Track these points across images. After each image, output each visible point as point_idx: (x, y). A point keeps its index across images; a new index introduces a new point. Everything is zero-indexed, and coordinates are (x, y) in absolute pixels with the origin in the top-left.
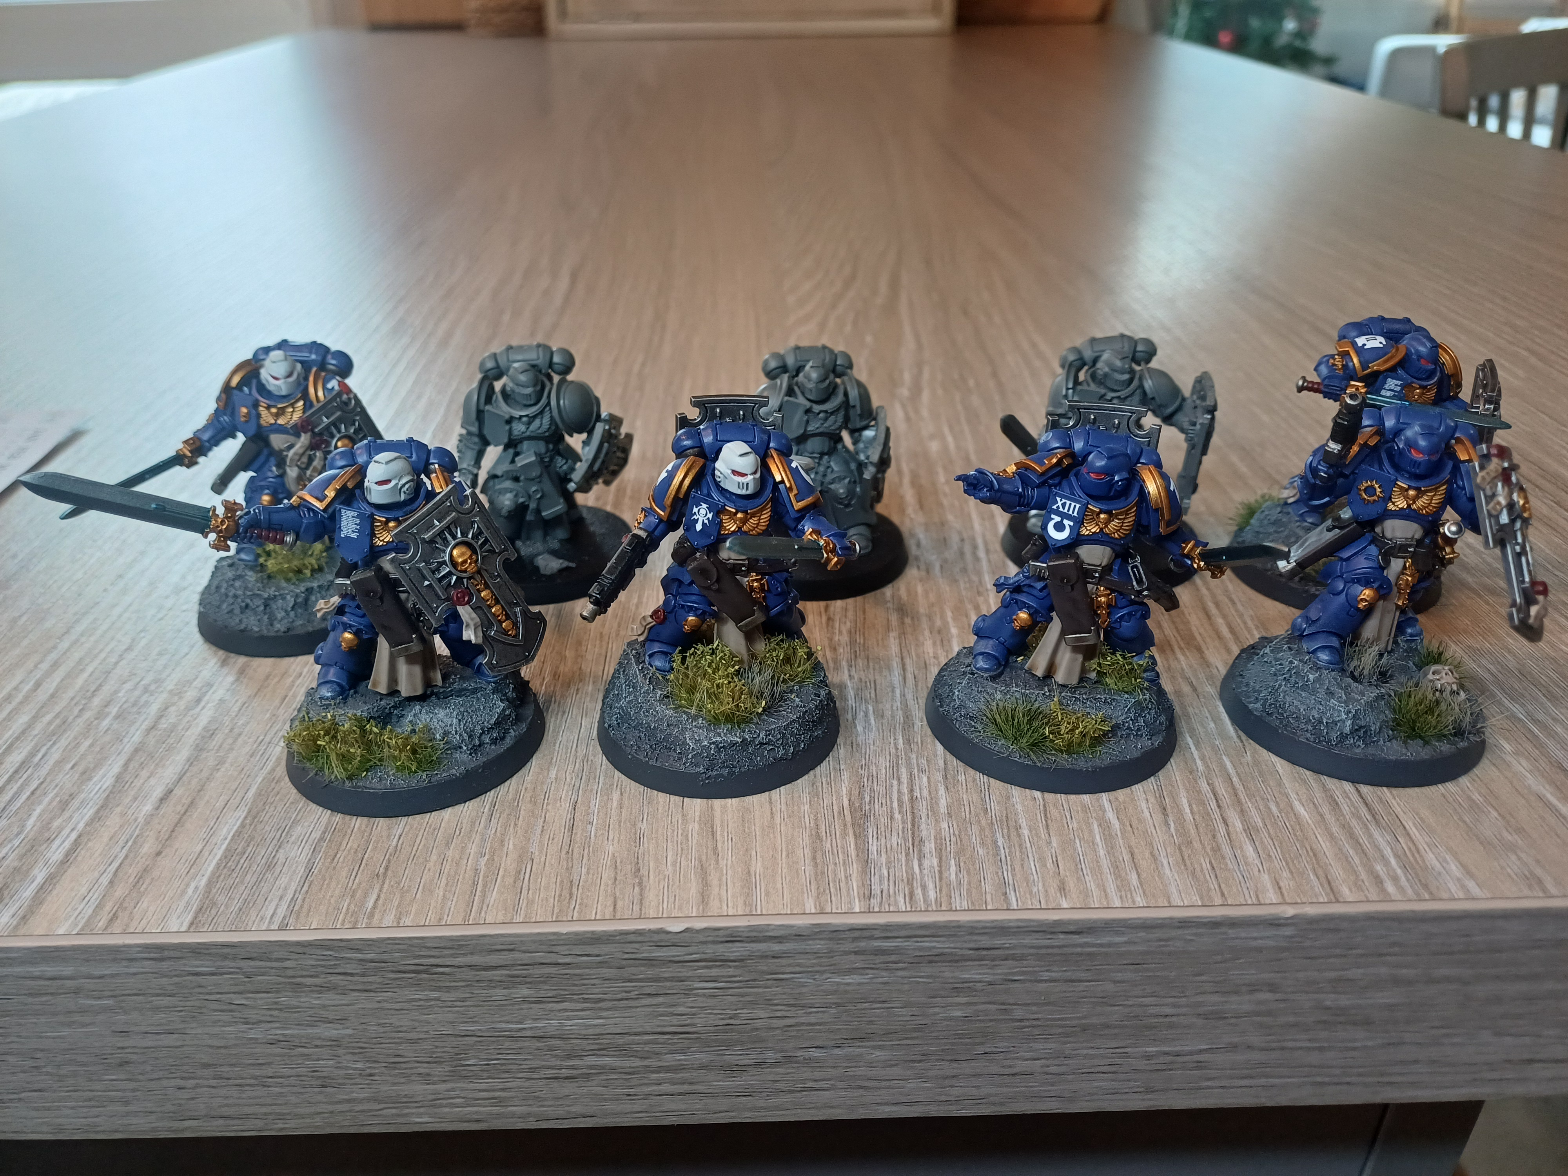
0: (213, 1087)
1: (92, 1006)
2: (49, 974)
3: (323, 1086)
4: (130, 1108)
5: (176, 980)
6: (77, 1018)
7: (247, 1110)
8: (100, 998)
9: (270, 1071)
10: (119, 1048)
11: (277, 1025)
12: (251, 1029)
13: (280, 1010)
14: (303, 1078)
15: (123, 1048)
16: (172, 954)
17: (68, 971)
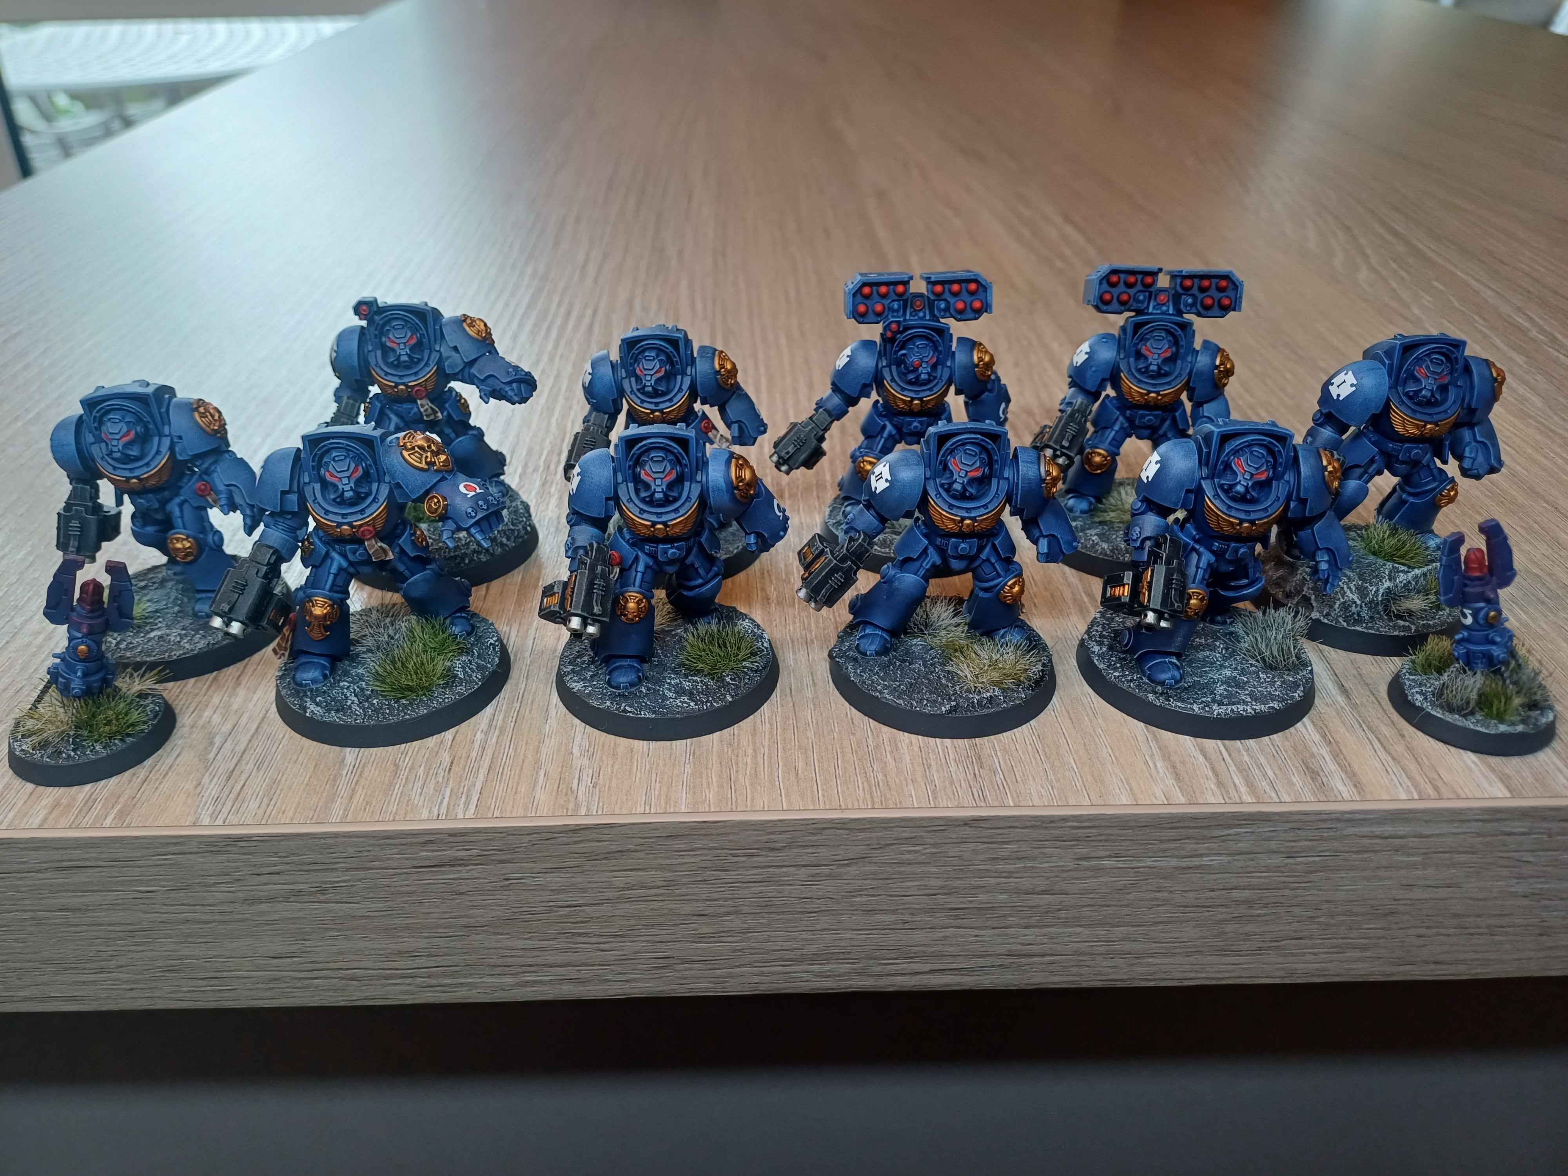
0: (1448, 935)
1: (1402, 862)
2: (1386, 834)
3: (1541, 935)
4: (1368, 954)
5: (1489, 839)
6: (1382, 873)
7: (1462, 956)
8: (1413, 855)
9: (1505, 921)
10: (1395, 900)
11: (1542, 880)
12: (1517, 883)
13: (1555, 866)
14: (1530, 928)
15: (1399, 900)
16: (1504, 816)
17: (1403, 830)
